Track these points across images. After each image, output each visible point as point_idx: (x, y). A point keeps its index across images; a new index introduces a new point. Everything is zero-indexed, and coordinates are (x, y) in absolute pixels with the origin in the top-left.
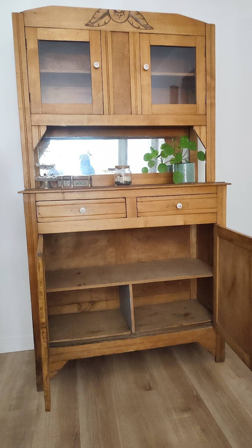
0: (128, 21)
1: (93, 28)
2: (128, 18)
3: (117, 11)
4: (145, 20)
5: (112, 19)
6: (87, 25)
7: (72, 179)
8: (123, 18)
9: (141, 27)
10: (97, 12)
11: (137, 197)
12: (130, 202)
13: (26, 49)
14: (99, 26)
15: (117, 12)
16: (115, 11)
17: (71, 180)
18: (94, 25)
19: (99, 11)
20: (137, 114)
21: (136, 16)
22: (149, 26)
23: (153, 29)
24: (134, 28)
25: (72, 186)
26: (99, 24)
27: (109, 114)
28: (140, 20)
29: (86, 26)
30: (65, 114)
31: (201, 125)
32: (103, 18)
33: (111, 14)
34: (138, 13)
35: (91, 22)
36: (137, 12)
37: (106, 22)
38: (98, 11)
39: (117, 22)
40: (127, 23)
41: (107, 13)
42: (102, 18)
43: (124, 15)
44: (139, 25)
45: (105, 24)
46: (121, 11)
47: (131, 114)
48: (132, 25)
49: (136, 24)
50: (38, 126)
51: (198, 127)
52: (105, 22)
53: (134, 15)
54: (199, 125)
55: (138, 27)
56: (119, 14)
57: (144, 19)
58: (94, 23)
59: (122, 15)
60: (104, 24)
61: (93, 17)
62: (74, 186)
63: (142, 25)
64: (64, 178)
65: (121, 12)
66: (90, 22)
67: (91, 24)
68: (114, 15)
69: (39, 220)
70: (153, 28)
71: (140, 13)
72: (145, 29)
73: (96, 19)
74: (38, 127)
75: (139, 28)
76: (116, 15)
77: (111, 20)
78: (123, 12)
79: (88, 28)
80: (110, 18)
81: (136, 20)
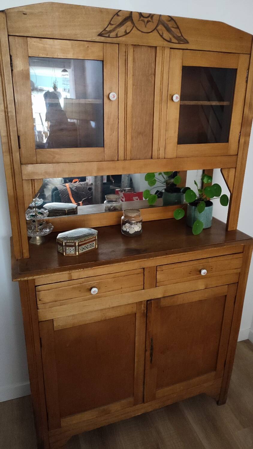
0: (157, 30)
1: (109, 40)
2: (157, 26)
3: (144, 15)
4: (180, 30)
5: (136, 27)
6: (100, 35)
7: (77, 245)
8: (151, 26)
9: (174, 40)
10: (116, 15)
11: (157, 266)
12: (149, 272)
13: (12, 70)
14: (117, 36)
15: (143, 17)
16: (141, 14)
17: (75, 246)
18: (110, 36)
19: (119, 14)
20: (159, 158)
21: (168, 23)
22: (184, 38)
23: (188, 43)
24: (164, 41)
25: (77, 254)
26: (117, 34)
27: (125, 160)
28: (173, 29)
29: (100, 37)
30: (69, 163)
31: (230, 168)
32: (123, 25)
33: (135, 18)
34: (171, 19)
35: (107, 31)
36: (169, 16)
37: (128, 31)
38: (117, 13)
39: (142, 32)
40: (155, 33)
41: (129, 17)
42: (121, 24)
43: (153, 22)
44: (171, 36)
45: (126, 33)
46: (148, 15)
47: (152, 158)
48: (161, 36)
49: (167, 35)
50: (32, 180)
51: (227, 170)
52: (126, 31)
53: (166, 22)
54: (228, 168)
55: (169, 39)
56: (146, 20)
57: (178, 28)
58: (110, 32)
59: (150, 21)
60: (124, 34)
61: (110, 24)
62: (80, 252)
63: (174, 37)
64: (67, 244)
65: (148, 17)
66: (105, 30)
67: (106, 34)
68: (139, 20)
69: (40, 306)
70: (189, 41)
71: (174, 18)
72: (179, 43)
73: (114, 26)
74: (32, 182)
75: (170, 41)
76: (142, 20)
77: (134, 28)
78: (151, 16)
79: (102, 39)
80: (133, 25)
81: (168, 30)
